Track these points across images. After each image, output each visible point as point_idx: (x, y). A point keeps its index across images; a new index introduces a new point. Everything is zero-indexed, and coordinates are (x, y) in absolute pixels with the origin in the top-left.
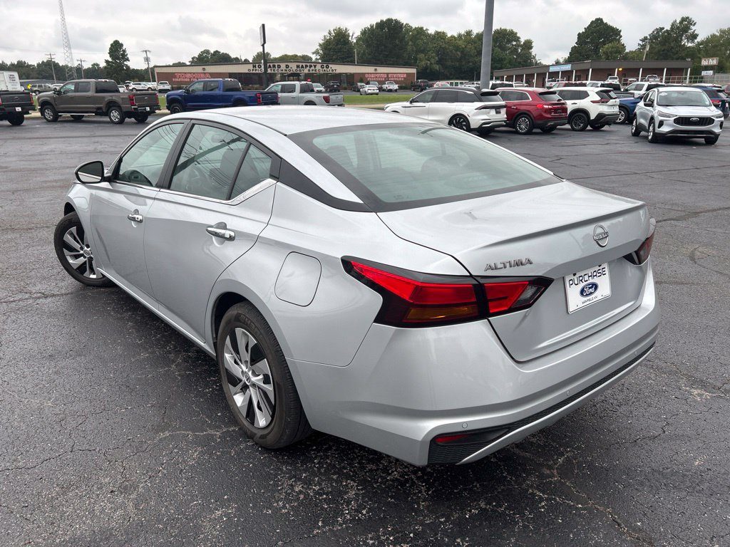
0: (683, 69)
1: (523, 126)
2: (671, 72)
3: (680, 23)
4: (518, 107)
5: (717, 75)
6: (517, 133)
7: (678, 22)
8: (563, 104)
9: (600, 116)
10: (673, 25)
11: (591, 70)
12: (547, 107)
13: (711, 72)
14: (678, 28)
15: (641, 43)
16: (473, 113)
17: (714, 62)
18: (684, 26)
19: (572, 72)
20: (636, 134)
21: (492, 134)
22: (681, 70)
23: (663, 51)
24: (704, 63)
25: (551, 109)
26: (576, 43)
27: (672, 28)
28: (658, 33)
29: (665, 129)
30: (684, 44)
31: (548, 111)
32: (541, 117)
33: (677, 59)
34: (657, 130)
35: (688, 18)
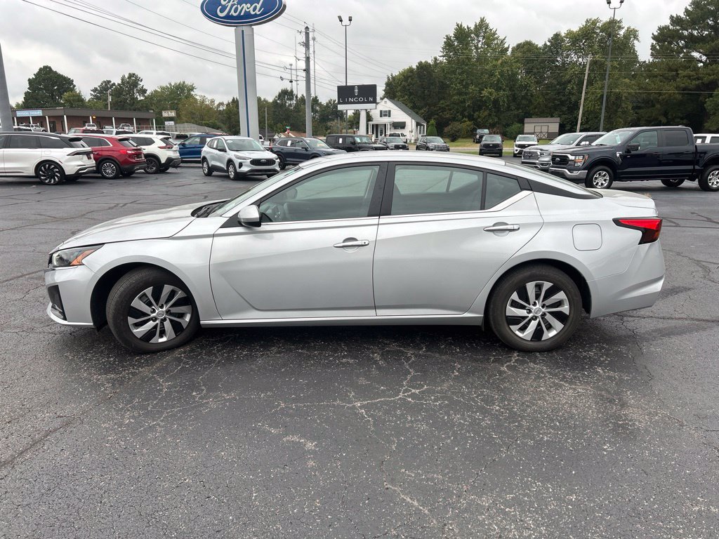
0: (149, 119)
1: (109, 171)
2: (140, 121)
3: (129, 78)
4: (100, 153)
5: (177, 125)
6: (104, 178)
7: (126, 76)
8: (140, 149)
9: (170, 160)
10: (122, 79)
11: (65, 117)
12: (130, 152)
13: (172, 123)
14: (128, 82)
15: (92, 93)
16: (64, 160)
17: (172, 114)
18: (132, 82)
19: (43, 118)
20: (209, 174)
21: (79, 180)
22: (148, 120)
23: (121, 102)
24: (165, 114)
25: (134, 154)
26: (29, 88)
27: (122, 82)
28: (106, 85)
29: (245, 169)
30: (137, 98)
31: (130, 156)
32: (126, 162)
33: (135, 110)
34: (238, 170)
35: (134, 74)
